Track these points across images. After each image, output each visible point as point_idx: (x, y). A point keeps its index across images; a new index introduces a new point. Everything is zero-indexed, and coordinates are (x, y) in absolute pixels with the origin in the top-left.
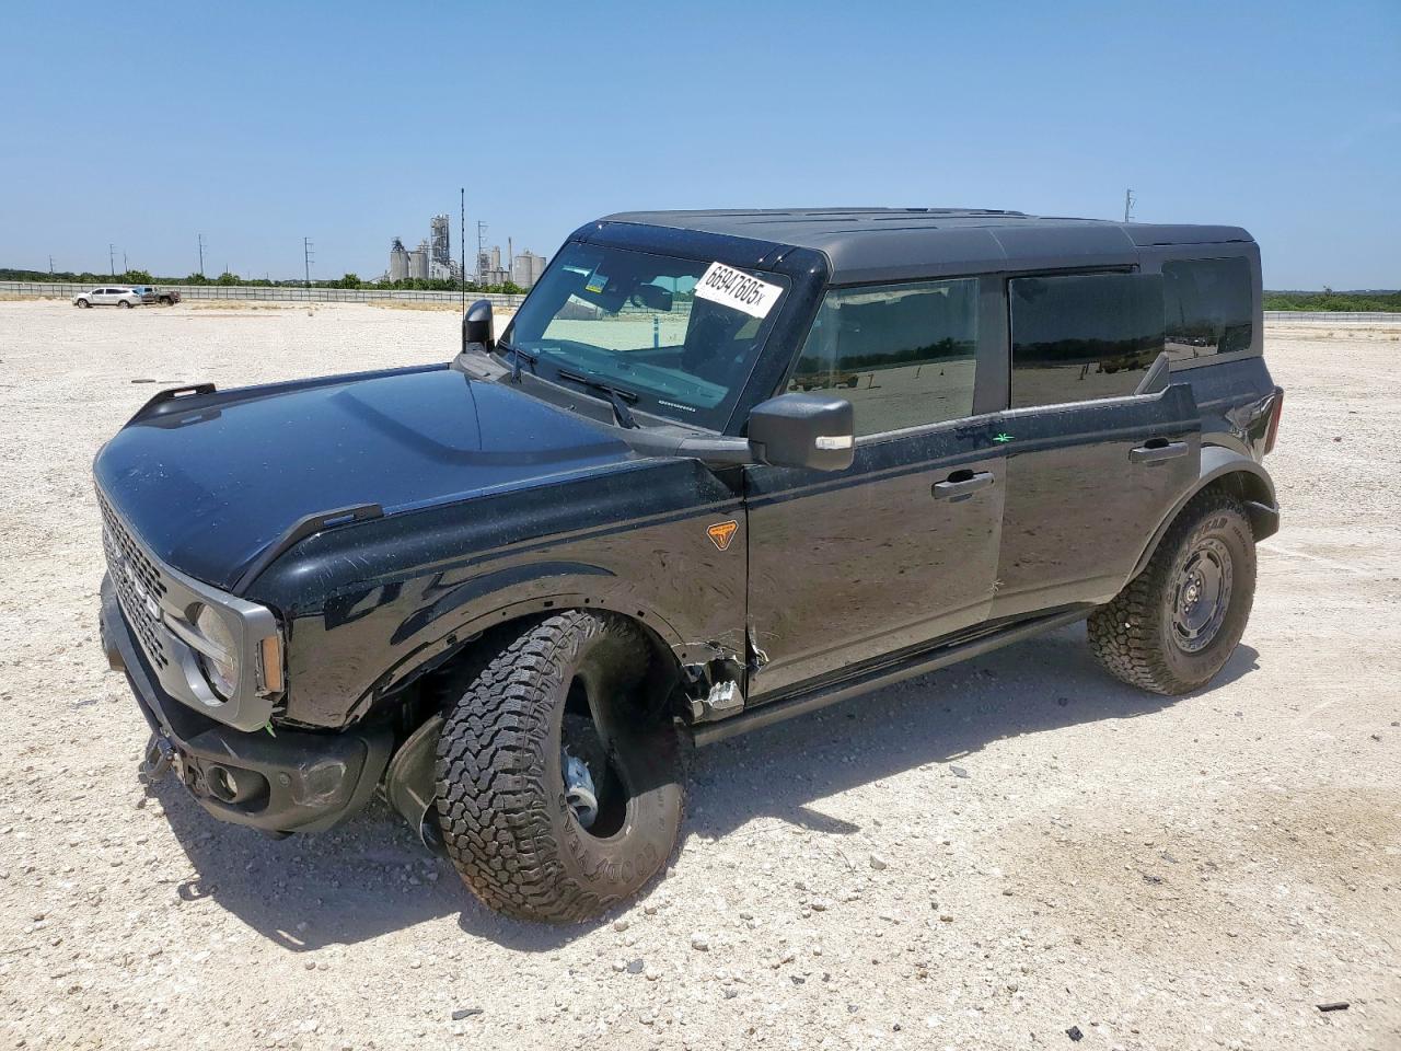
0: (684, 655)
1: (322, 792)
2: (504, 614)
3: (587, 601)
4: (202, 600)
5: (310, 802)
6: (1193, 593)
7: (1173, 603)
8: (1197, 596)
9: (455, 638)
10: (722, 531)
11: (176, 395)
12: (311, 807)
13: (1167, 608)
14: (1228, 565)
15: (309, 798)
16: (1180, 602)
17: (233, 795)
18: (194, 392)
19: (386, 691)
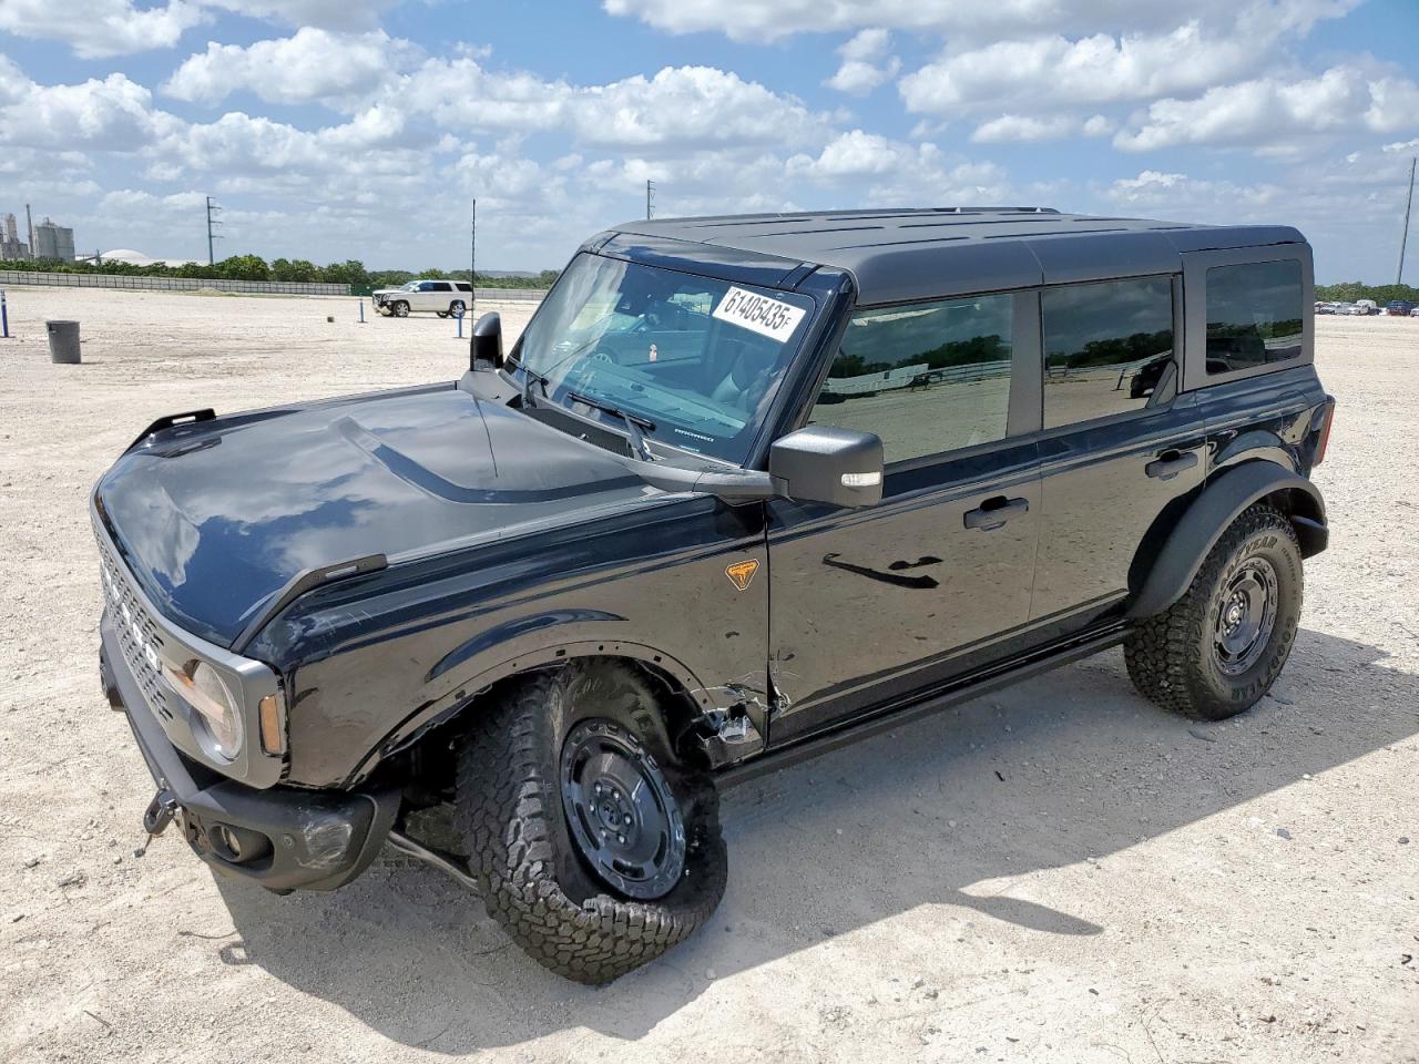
0: (705, 701)
1: (327, 854)
2: (515, 665)
3: (601, 648)
4: (199, 658)
5: (315, 864)
6: (1235, 614)
7: (1215, 620)
8: (1239, 619)
9: (463, 692)
10: (742, 571)
11: (175, 421)
12: (316, 870)
13: (1209, 624)
14: (1274, 590)
15: (314, 861)
16: (1222, 622)
17: (237, 854)
18: (193, 418)
19: (391, 750)
